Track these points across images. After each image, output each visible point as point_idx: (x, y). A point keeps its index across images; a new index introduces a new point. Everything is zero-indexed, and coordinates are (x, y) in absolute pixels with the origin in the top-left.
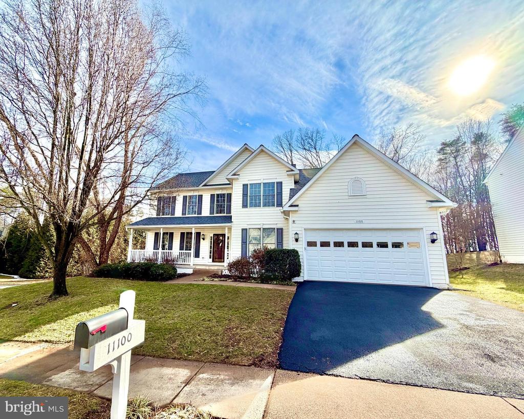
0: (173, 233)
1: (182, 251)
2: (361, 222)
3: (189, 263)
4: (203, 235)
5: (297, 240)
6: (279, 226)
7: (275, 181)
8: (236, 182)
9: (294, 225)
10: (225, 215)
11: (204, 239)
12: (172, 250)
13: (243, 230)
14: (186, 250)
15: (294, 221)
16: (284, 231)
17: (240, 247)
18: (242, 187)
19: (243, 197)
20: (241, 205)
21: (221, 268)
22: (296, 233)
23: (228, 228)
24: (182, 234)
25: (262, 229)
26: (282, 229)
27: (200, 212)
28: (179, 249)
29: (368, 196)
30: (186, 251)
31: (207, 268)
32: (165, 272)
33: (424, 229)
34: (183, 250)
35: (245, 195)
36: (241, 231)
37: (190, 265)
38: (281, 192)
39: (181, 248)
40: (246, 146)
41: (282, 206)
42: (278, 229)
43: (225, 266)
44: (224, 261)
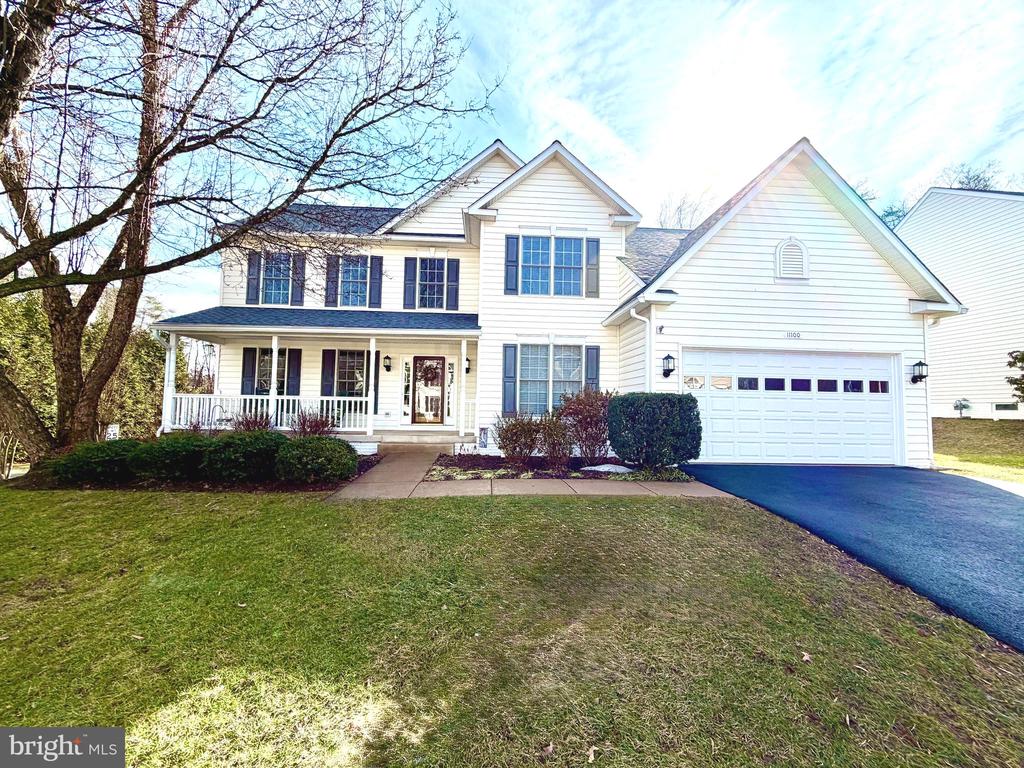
0: (300, 351)
1: (330, 398)
2: (796, 336)
3: (362, 429)
4: (387, 358)
5: (667, 373)
6: (592, 342)
7: (584, 235)
8: (489, 229)
9: (661, 338)
10: (443, 311)
11: (388, 368)
12: (298, 394)
13: (506, 347)
14: (339, 394)
15: (661, 328)
16: (601, 352)
17: (500, 388)
18: (504, 242)
19: (507, 266)
20: (503, 286)
21: (450, 438)
22: (668, 357)
23: (468, 343)
24: (328, 356)
25: (551, 348)
26: (597, 349)
27: (376, 300)
28: (319, 393)
29: (810, 282)
30: (342, 399)
31: (415, 439)
33: (903, 356)
34: (331, 394)
35: (511, 263)
36: (501, 350)
37: (365, 433)
38: (598, 264)
39: (326, 390)
40: (498, 145)
41: (598, 297)
42: (588, 349)
43: (462, 434)
44: (442, 422)
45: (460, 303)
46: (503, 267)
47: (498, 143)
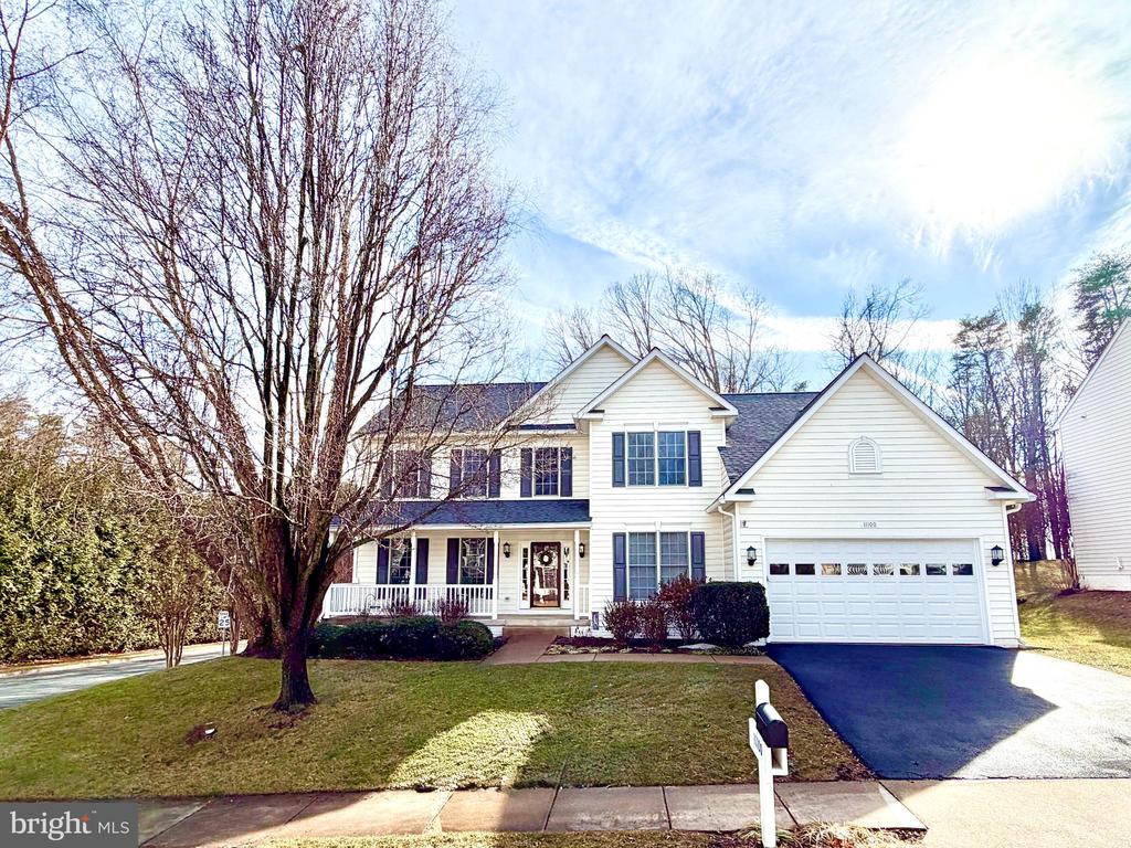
0: (427, 540)
1: (455, 586)
2: (872, 526)
3: (488, 614)
4: (507, 544)
5: (751, 562)
6: (697, 528)
7: (686, 429)
8: (597, 428)
9: (744, 531)
10: (558, 497)
11: (507, 555)
13: (615, 536)
14: (463, 582)
15: (745, 523)
16: (706, 538)
17: (611, 574)
18: (611, 439)
19: (614, 461)
20: (611, 479)
21: (567, 622)
22: (751, 549)
24: (453, 544)
25: (658, 536)
26: (702, 535)
27: (496, 490)
28: (445, 580)
29: (884, 476)
30: (465, 586)
31: (534, 623)
32: (475, 639)
33: (981, 539)
34: (456, 583)
35: (618, 457)
36: (611, 538)
37: (490, 617)
38: (699, 455)
39: (451, 579)
40: (605, 339)
41: (701, 485)
42: (693, 535)
43: (577, 618)
44: (559, 606)
45: (574, 489)
46: (611, 462)
47: (606, 338)
